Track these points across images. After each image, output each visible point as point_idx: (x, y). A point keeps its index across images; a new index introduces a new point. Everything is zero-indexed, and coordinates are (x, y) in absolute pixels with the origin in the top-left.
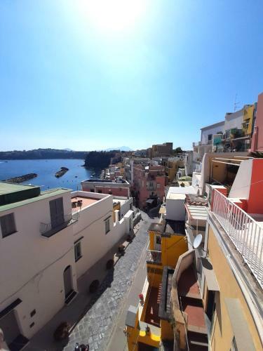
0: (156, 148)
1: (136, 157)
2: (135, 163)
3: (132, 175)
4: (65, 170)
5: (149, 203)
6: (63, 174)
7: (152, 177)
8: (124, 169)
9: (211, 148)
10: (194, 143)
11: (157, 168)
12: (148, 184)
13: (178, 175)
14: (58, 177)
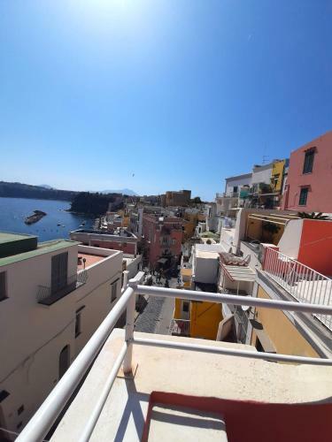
0: (171, 195)
1: (145, 204)
2: (144, 212)
3: (141, 226)
4: (40, 214)
5: (160, 264)
6: (38, 220)
7: (166, 230)
8: (128, 219)
9: (237, 202)
10: (217, 194)
11: (172, 220)
12: (161, 239)
13: (197, 230)
14: (29, 223)
